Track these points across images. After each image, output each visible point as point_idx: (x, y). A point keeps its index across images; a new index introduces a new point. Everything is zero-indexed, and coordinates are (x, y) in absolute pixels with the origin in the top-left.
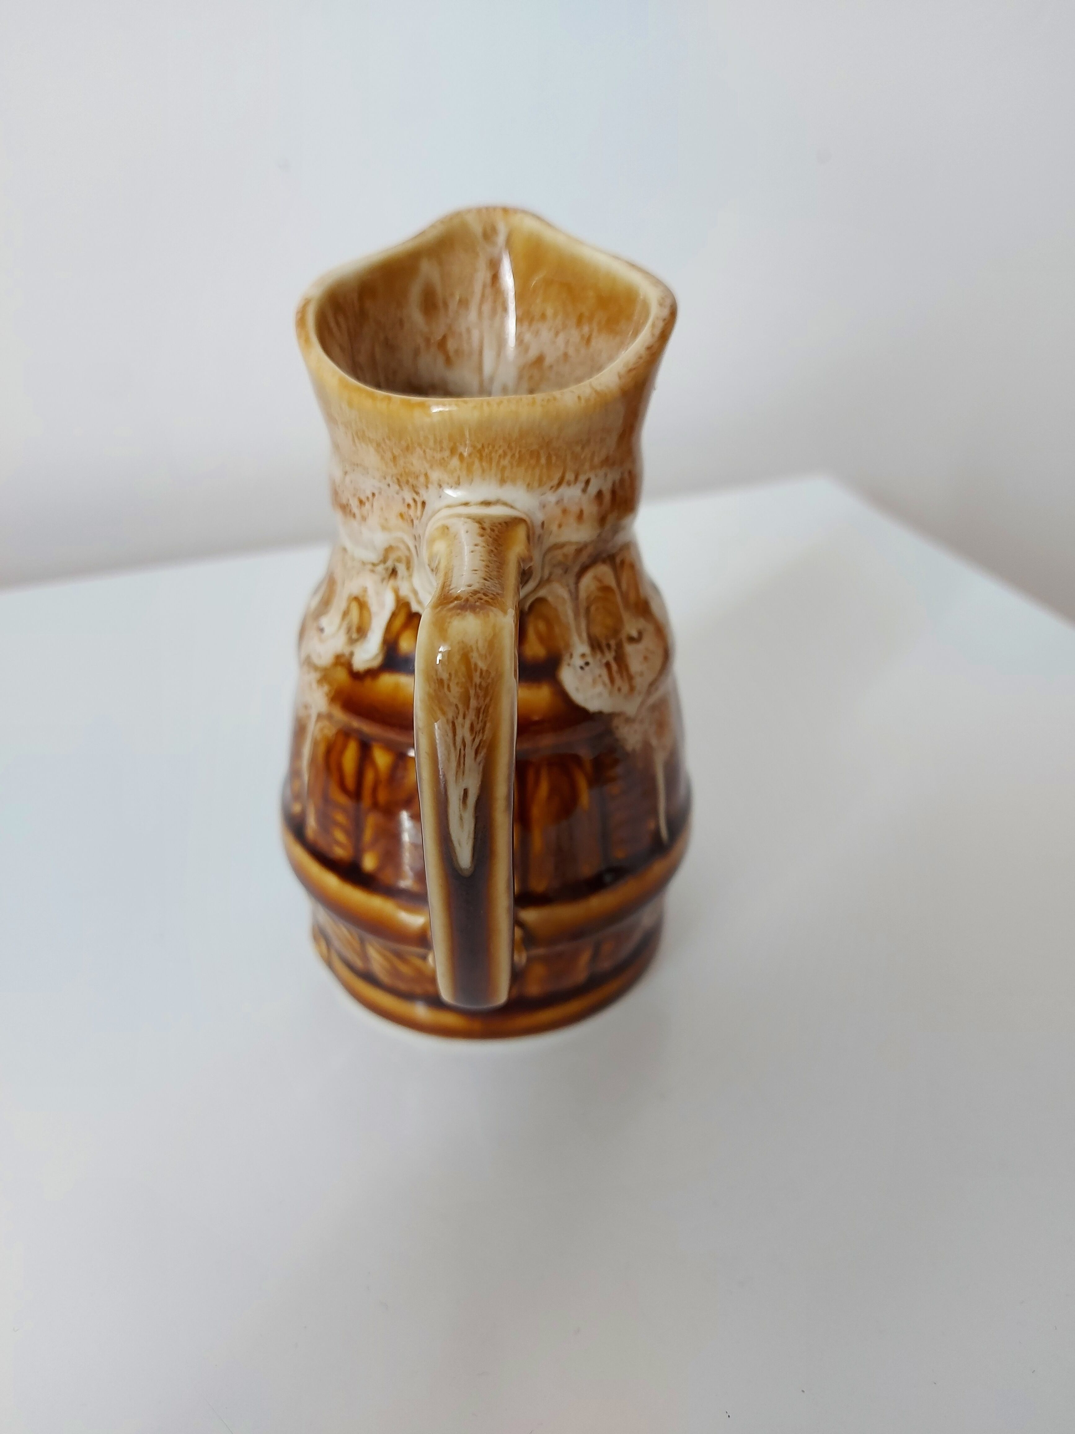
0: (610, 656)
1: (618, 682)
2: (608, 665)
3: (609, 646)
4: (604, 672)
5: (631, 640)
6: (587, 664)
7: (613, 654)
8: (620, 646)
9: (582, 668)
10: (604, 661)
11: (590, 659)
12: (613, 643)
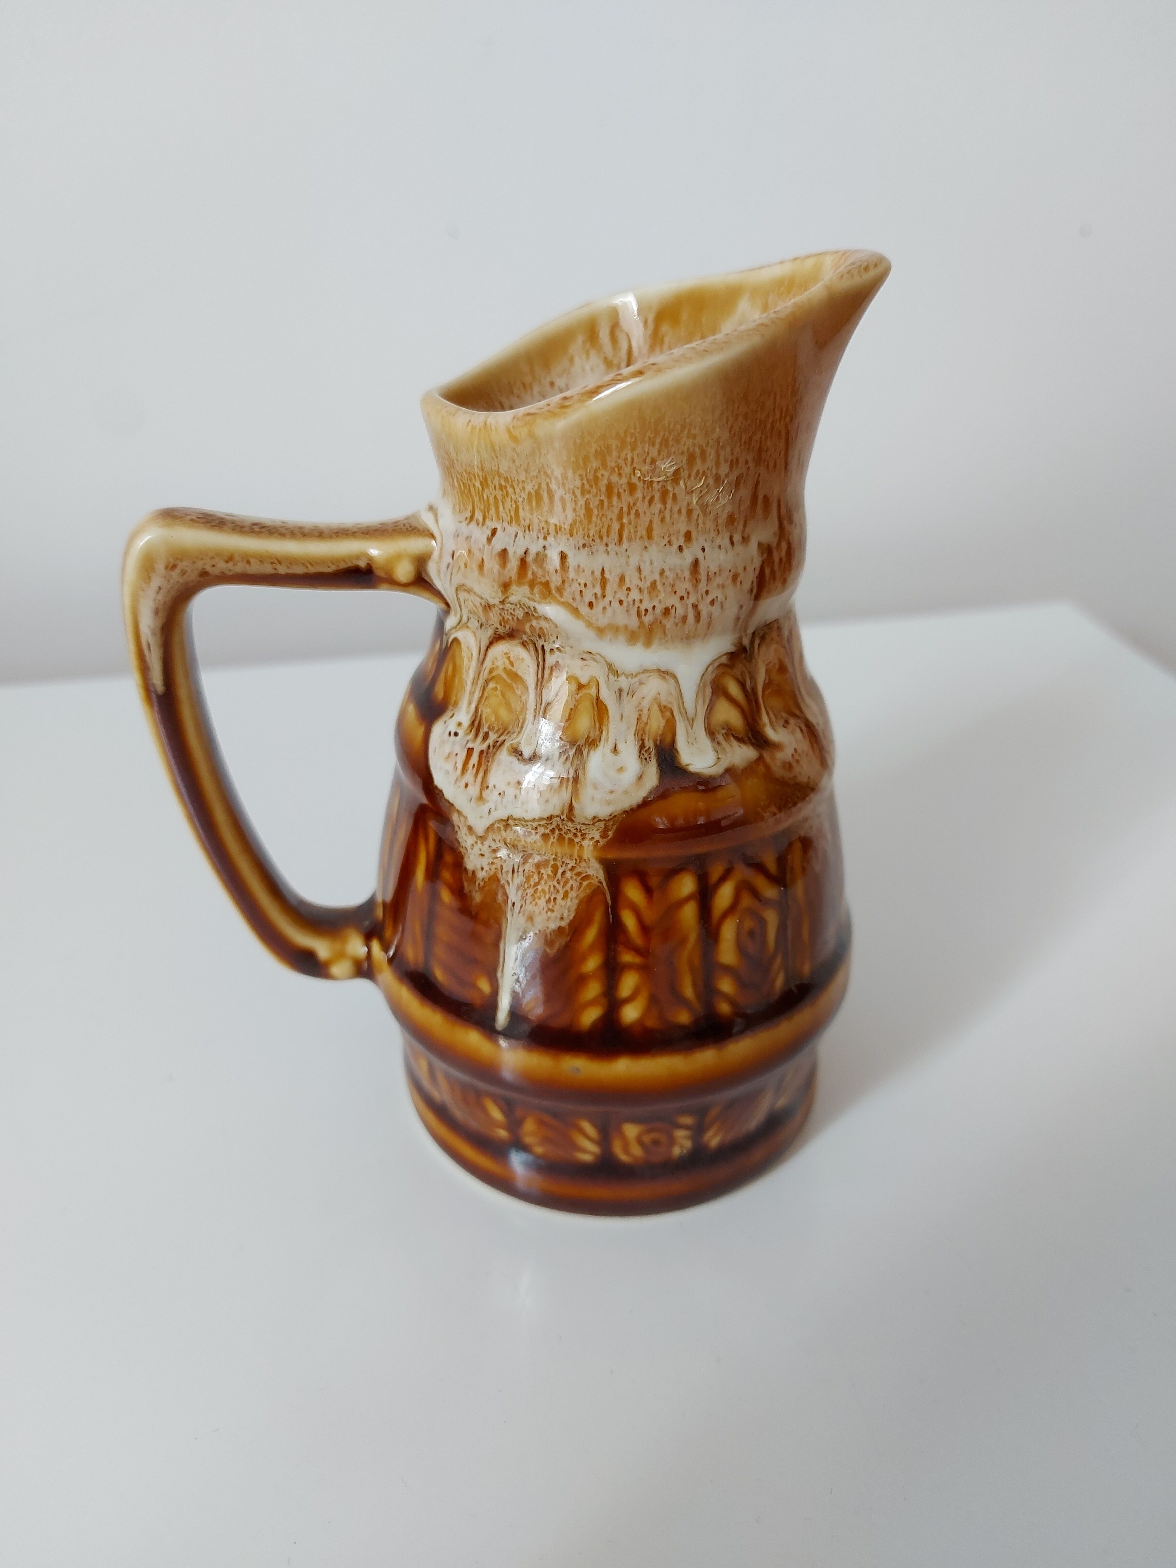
0: (479, 746)
1: (469, 776)
2: (470, 751)
3: (486, 736)
4: (463, 755)
5: (517, 752)
6: (456, 734)
7: (484, 746)
8: (497, 746)
9: (450, 734)
10: (470, 745)
11: (461, 733)
12: (493, 737)
